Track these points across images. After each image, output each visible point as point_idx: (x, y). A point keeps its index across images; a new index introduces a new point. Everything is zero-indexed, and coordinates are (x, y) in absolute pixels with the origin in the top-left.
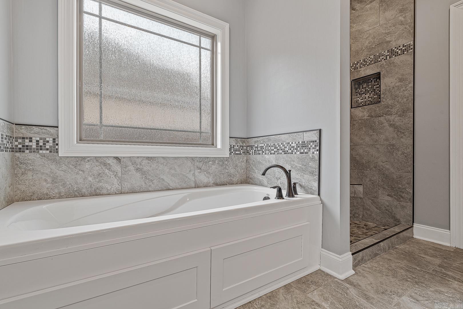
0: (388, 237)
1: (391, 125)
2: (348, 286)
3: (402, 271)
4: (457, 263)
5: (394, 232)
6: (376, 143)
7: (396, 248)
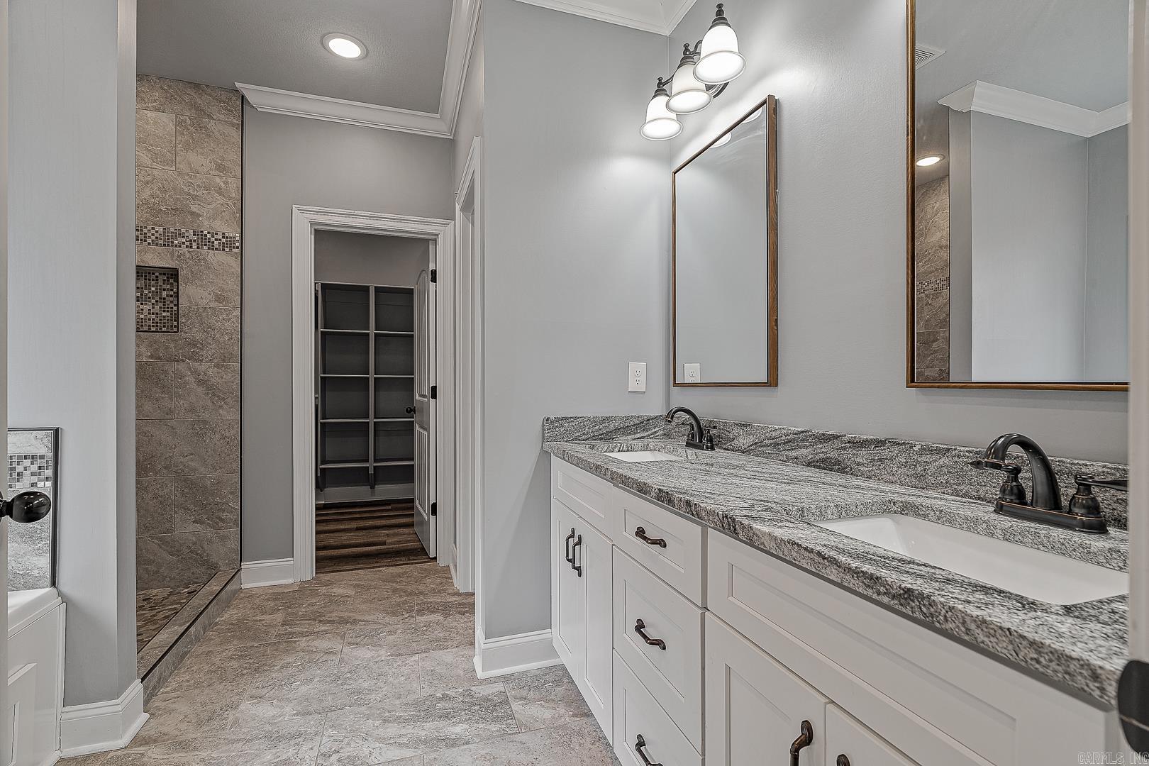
0: (202, 609)
1: (200, 382)
2: (142, 749)
3: (233, 662)
4: (304, 608)
5: (211, 593)
6: (168, 417)
7: (217, 624)
